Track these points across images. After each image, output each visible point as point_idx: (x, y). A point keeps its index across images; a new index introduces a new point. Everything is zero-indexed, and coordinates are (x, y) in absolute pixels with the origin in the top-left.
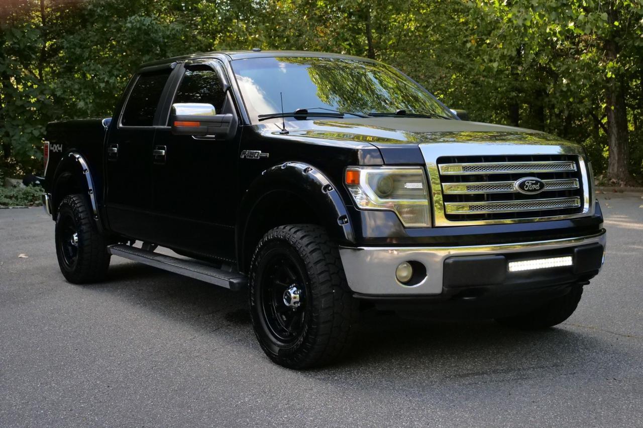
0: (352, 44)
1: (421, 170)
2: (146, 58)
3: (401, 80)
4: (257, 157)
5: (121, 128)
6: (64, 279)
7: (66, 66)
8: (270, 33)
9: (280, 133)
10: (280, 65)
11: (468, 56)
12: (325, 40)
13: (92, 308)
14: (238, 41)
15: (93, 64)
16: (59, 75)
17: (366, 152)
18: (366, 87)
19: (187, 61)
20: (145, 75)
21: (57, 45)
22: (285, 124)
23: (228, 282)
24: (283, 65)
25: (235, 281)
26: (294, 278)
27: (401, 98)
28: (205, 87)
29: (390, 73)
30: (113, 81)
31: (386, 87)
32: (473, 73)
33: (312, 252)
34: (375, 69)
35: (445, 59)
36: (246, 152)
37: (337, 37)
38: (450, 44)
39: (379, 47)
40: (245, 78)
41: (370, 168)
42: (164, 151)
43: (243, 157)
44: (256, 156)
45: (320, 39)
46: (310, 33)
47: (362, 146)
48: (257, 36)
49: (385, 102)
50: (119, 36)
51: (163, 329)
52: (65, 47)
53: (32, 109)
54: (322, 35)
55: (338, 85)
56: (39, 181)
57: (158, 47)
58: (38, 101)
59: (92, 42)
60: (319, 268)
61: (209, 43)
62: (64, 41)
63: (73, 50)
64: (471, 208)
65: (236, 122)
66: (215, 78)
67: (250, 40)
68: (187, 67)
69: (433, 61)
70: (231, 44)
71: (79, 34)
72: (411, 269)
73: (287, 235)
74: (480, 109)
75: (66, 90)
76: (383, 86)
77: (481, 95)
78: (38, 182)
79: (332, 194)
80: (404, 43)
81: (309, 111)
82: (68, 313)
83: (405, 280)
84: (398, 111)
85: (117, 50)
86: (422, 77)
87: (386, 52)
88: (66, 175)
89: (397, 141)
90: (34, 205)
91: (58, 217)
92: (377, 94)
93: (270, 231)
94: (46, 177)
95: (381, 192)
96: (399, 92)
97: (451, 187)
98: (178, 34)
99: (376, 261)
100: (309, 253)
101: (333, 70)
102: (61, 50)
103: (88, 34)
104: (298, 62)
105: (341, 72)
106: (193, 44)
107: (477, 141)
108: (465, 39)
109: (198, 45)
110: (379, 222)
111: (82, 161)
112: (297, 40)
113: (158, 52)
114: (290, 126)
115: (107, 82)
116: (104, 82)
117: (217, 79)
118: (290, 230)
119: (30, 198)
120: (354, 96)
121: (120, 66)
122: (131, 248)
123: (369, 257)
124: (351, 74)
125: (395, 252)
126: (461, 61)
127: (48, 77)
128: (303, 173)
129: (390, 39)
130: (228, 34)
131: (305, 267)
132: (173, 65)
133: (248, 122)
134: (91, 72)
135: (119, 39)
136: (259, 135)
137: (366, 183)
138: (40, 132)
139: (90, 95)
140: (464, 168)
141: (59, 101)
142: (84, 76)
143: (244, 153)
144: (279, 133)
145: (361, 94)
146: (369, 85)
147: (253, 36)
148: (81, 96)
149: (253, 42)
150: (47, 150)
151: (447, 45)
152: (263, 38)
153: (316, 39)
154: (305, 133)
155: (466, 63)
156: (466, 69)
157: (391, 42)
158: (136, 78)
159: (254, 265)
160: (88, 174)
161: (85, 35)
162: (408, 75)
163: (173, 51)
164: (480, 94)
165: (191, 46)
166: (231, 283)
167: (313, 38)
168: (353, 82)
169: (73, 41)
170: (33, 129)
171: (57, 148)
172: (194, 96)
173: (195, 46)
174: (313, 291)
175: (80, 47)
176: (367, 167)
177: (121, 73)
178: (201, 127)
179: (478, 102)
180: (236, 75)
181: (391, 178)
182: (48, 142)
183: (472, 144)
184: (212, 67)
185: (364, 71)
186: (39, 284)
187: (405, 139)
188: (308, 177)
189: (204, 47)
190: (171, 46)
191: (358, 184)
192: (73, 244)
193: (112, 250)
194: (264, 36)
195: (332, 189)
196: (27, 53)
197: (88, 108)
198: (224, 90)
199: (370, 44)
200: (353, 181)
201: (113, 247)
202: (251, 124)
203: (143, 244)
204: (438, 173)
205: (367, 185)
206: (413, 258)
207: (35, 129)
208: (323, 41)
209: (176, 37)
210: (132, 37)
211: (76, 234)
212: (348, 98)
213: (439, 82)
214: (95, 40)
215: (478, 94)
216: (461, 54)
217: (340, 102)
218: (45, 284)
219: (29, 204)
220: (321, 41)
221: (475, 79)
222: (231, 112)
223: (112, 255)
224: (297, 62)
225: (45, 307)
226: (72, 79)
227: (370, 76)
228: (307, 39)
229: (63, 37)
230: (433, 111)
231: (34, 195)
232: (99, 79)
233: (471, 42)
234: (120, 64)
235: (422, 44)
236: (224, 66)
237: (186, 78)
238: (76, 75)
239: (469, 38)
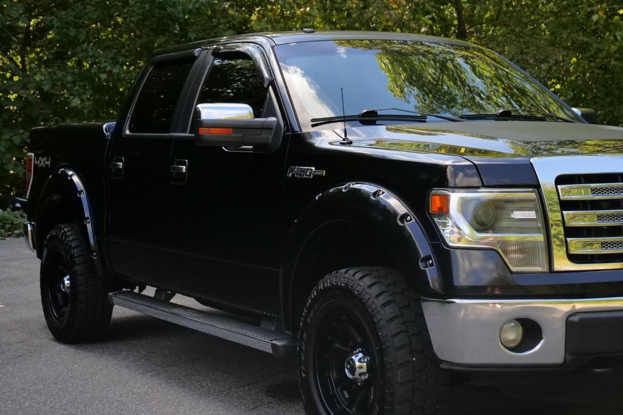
0: (436, 18)
1: (534, 194)
2: (162, 39)
3: (502, 67)
4: (310, 175)
5: (128, 135)
6: (51, 336)
7: (57, 51)
8: (326, 5)
9: (341, 143)
10: (338, 50)
11: (595, 32)
12: (399, 13)
13: (88, 376)
14: (282, 15)
15: (92, 49)
16: (47, 64)
17: (457, 169)
18: (453, 76)
19: (215, 46)
20: (160, 65)
21: (45, 24)
22: (347, 131)
23: (270, 344)
24: (342, 50)
25: (279, 343)
26: (359, 340)
27: (501, 90)
28: (239, 80)
29: (487, 58)
30: (118, 71)
31: (480, 76)
32: (600, 55)
33: (384, 305)
34: (467, 54)
35: (562, 38)
36: (294, 168)
37: (415, 9)
38: (568, 16)
39: (472, 22)
40: (292, 67)
41: (463, 190)
42: (184, 167)
43: (290, 175)
44: (308, 174)
45: (392, 12)
46: (379, 5)
47: (452, 161)
48: (308, 9)
49: (480, 96)
50: (125, 10)
51: (182, 407)
52: (55, 26)
53: (11, 107)
54: (395, 6)
55: (416, 73)
56: (20, 204)
57: (177, 26)
58: (19, 98)
59: (90, 19)
60: (394, 327)
61: (244, 19)
62: (53, 19)
63: (65, 30)
64: (604, 245)
65: (281, 128)
66: (253, 68)
67: (298, 15)
68: (216, 54)
69: (546, 40)
70: (272, 20)
71: (73, 10)
72: (520, 330)
73: (350, 281)
74: (611, 104)
75: (56, 83)
76: (476, 75)
77: (612, 84)
78: (18, 205)
79: (412, 226)
80: (506, 16)
81: (379, 113)
82: (56, 384)
83: (513, 345)
84: (501, 111)
85: (123, 29)
86: (532, 61)
87: (482, 27)
88: (56, 197)
89: (498, 154)
90: (14, 235)
91: (45, 254)
92: (469, 86)
93: (327, 277)
94: (28, 200)
95: (478, 223)
96: (499, 83)
97: (575, 217)
98: (203, 8)
99: (472, 317)
100: (381, 307)
101: (410, 55)
102: (50, 30)
103: (85, 8)
104: (364, 47)
105: (420, 58)
106: (223, 21)
107: (609, 152)
108: (589, 9)
109: (229, 22)
110: (476, 265)
111: (76, 179)
112: (362, 14)
113: (176, 32)
114: (355, 134)
115: (110, 71)
116: (105, 72)
117: (255, 70)
118: (354, 275)
119: (7, 226)
120: (437, 89)
121: (127, 51)
122: (140, 296)
123: (463, 312)
124: (435, 61)
125: (498, 306)
126: (585, 40)
127: (33, 65)
128: (372, 198)
129: (486, 10)
130: (269, 7)
131: (374, 326)
132: (197, 51)
133: (296, 129)
134: (89, 59)
135: (126, 15)
136: (312, 146)
137: (458, 211)
138: (22, 138)
139: (87, 90)
140: (594, 191)
141: (46, 97)
142: (79, 63)
143: (292, 171)
144: (339, 143)
145: (447, 86)
146: (458, 73)
147: (302, 9)
148: (76, 90)
149: (303, 17)
150: (31, 164)
151: (565, 17)
152: (316, 12)
153: (387, 12)
154: (374, 142)
155: (592, 41)
156: (592, 49)
157: (488, 15)
158: (148, 70)
159: (305, 322)
160: (83, 196)
161: (81, 10)
162: (511, 60)
163: (196, 31)
164: (610, 83)
165: (220, 24)
166: (274, 346)
167: (382, 11)
168: (435, 69)
169: (65, 18)
170: (13, 134)
171: (44, 162)
172: (223, 92)
173: (226, 23)
174: (386, 359)
175: (75, 27)
176: (459, 190)
177: (128, 60)
178: (234, 135)
179: (608, 94)
180: (280, 63)
181: (491, 204)
182: (33, 154)
183: (603, 157)
184: (249, 53)
185: (452, 56)
186: (18, 343)
187: (512, 152)
188: (378, 203)
189: (237, 25)
190: (193, 24)
191: (448, 212)
192: (63, 290)
193: (114, 299)
194: (317, 9)
195: (411, 220)
196: (6, 35)
197: (84, 107)
198: (265, 86)
199: (459, 19)
200: (440, 209)
201: (116, 294)
202: (301, 130)
203: (156, 290)
204: (556, 197)
205: (459, 215)
206: (522, 315)
207: (15, 135)
208: (396, 15)
209: (201, 11)
210: (143, 12)
211: (68, 277)
212: (429, 91)
213: (554, 68)
214: (95, 17)
215: (608, 83)
216: (585, 30)
217: (418, 96)
218: (26, 343)
219: (6, 234)
220: (394, 15)
221: (603, 63)
222: (275, 115)
223: (114, 305)
224: (361, 46)
225: (26, 375)
226: (64, 68)
227: (460, 61)
228: (375, 12)
229: (52, 14)
230: (546, 107)
231: (13, 222)
232: (99, 68)
233: (597, 13)
234: (127, 48)
235: (531, 16)
236: (265, 54)
237: (214, 68)
238: (69, 63)
239: (595, 8)
